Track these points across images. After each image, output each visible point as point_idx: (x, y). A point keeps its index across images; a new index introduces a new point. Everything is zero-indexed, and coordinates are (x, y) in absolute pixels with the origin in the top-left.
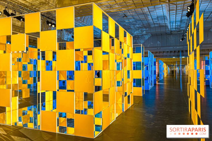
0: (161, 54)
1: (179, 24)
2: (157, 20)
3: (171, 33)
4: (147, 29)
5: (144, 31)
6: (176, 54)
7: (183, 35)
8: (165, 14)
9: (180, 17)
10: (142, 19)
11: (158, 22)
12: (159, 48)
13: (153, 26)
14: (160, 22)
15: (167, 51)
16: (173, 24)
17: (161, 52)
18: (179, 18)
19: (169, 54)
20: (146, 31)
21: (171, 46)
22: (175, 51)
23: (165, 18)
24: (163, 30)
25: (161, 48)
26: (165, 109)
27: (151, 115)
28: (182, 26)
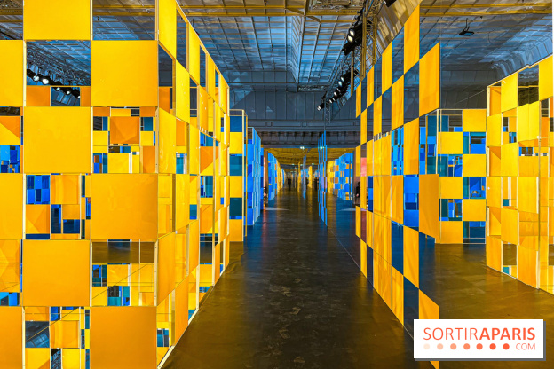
0: (274, 138)
1: (318, 70)
2: (269, 54)
3: (297, 90)
4: (244, 74)
5: (235, 77)
6: (308, 139)
7: (324, 97)
8: (290, 41)
9: (324, 52)
10: (233, 46)
11: (272, 59)
12: (269, 124)
13: (258, 67)
14: (276, 59)
15: (288, 133)
16: (305, 67)
17: (275, 133)
18: (321, 55)
19: (291, 139)
20: (241, 78)
21: (296, 121)
22: (304, 133)
23: (289, 50)
24: (281, 80)
25: (275, 124)
26: (310, 271)
27: (284, 288)
28: (324, 75)
